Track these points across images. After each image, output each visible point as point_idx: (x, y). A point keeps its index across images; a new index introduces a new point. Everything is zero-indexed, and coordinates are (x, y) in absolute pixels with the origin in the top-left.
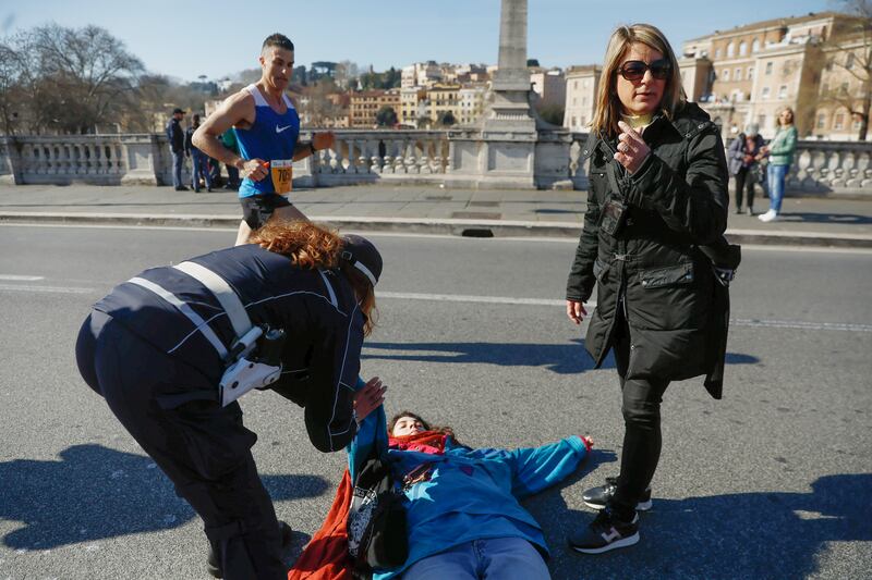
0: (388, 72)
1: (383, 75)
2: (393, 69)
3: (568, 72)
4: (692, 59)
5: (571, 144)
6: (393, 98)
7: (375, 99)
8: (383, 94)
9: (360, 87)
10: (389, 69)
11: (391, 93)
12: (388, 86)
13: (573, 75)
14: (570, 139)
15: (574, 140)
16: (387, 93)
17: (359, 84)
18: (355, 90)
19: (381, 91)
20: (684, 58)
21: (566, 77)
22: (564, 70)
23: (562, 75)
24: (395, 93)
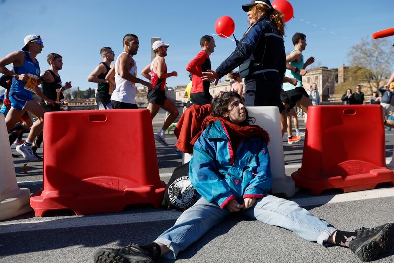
0: (87, 90)
1: (85, 92)
2: (90, 89)
3: (176, 89)
4: (229, 82)
5: (183, 107)
6: (91, 103)
7: (81, 103)
8: (85, 101)
9: (73, 98)
10: (88, 89)
11: (89, 100)
12: (88, 97)
13: (178, 90)
14: (183, 105)
15: (184, 106)
16: (87, 100)
17: (72, 96)
18: (70, 99)
19: (84, 99)
20: (225, 82)
21: (175, 91)
22: (174, 88)
23: (173, 91)
24: (91, 100)
